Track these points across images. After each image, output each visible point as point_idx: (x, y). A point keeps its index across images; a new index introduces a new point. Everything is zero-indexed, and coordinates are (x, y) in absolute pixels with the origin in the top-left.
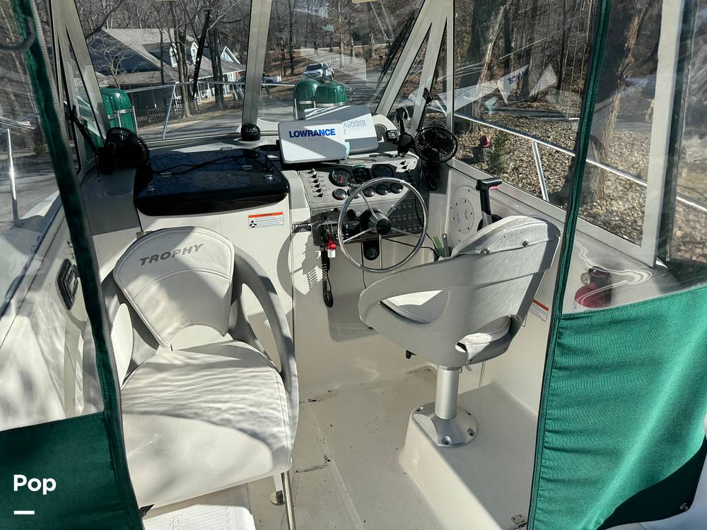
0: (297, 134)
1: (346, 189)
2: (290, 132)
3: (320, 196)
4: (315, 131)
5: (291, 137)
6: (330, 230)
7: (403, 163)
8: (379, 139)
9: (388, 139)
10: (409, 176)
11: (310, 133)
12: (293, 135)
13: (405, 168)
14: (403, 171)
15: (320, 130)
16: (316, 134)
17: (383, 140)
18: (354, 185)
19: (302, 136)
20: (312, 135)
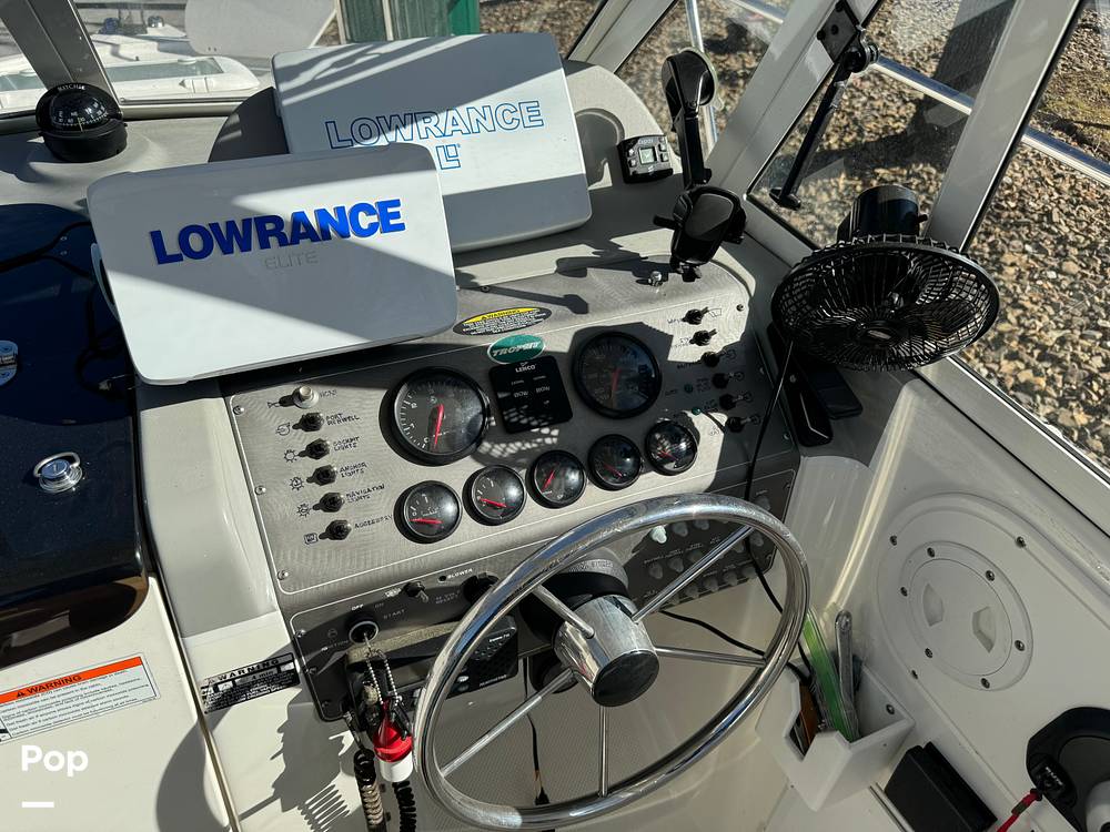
0: (196, 242)
1: (457, 474)
2: (156, 237)
3: (337, 532)
4: (299, 219)
5: (163, 257)
6: (385, 687)
7: (693, 317)
8: (593, 174)
9: (627, 176)
10: (720, 381)
11: (267, 229)
12: (172, 247)
13: (701, 338)
14: (694, 354)
15: (321, 214)
16: (301, 230)
17: (606, 181)
18: (497, 451)
19: (227, 250)
20: (283, 242)
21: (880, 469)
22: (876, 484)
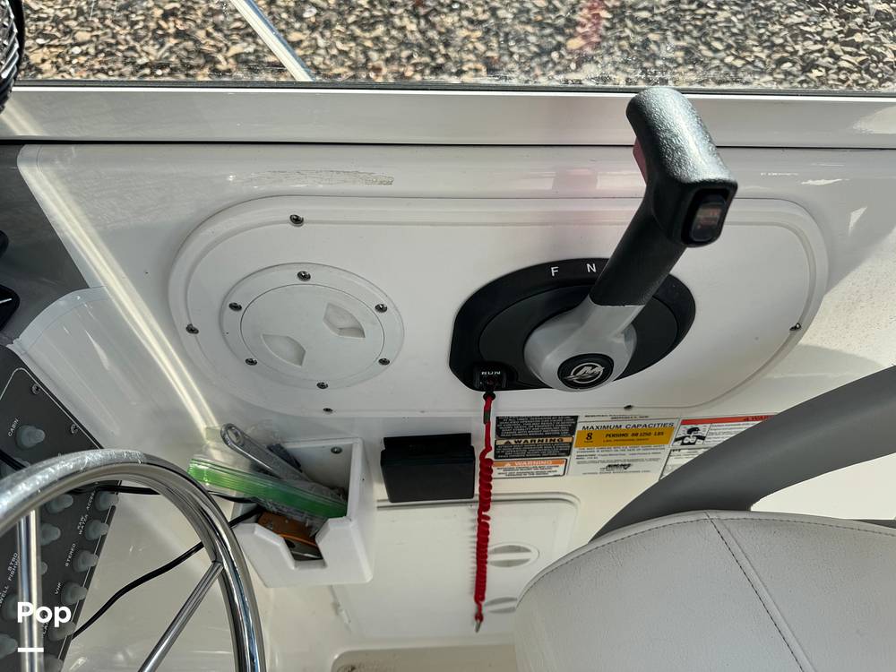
21: (103, 278)
22: (115, 296)
